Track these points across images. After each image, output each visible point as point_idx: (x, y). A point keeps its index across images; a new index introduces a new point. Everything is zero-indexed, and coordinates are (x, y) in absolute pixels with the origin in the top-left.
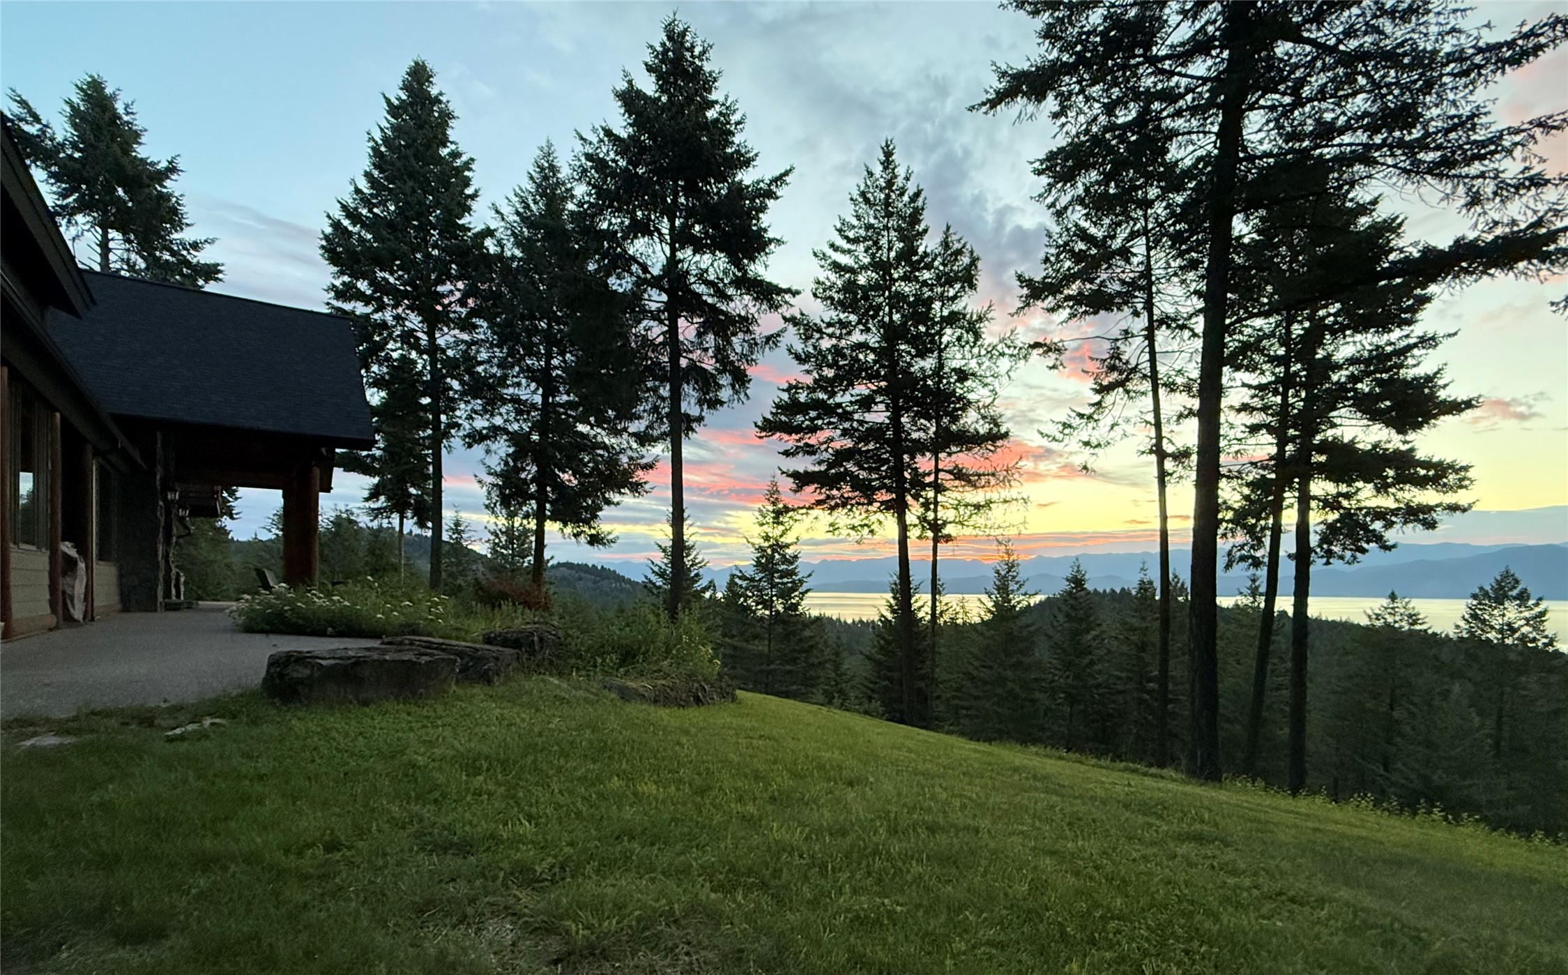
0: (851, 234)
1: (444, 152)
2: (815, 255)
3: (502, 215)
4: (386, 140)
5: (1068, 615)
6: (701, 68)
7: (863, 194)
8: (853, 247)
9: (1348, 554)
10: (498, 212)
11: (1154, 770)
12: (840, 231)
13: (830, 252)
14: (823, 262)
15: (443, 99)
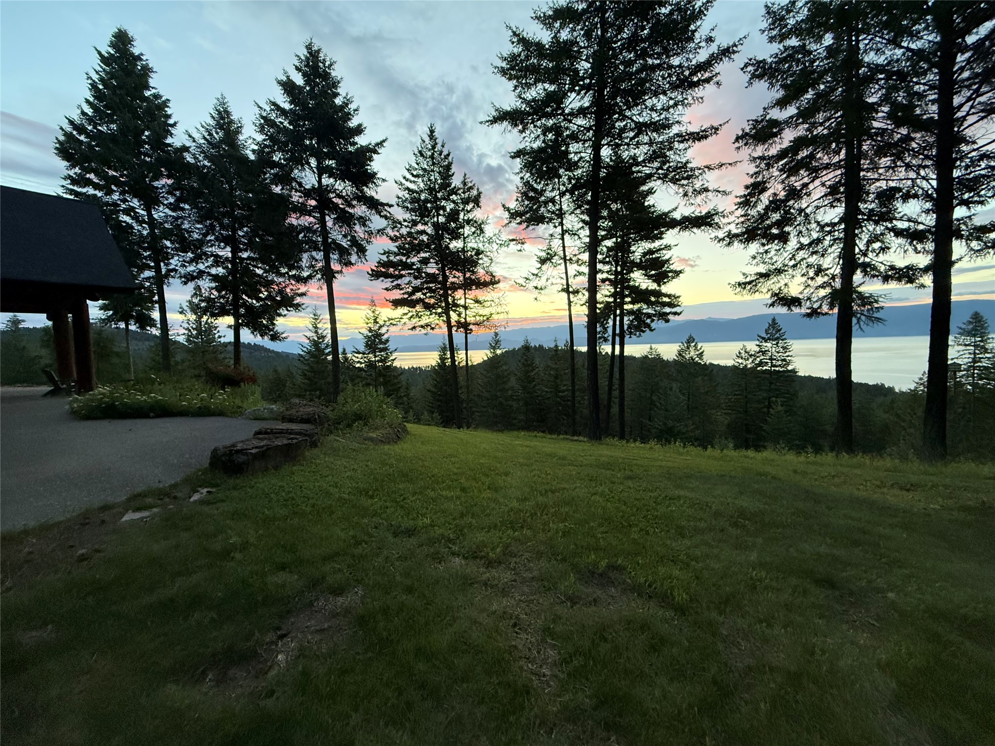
0: (415, 173)
1: (147, 93)
2: (396, 182)
3: (193, 138)
4: (102, 80)
5: (523, 364)
6: (330, 74)
7: (420, 152)
8: (416, 179)
9: (638, 333)
10: (190, 136)
11: (576, 438)
12: (408, 170)
13: (404, 181)
14: (400, 187)
15: (144, 58)
